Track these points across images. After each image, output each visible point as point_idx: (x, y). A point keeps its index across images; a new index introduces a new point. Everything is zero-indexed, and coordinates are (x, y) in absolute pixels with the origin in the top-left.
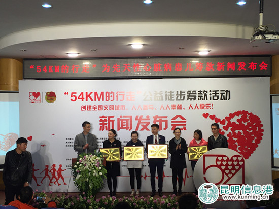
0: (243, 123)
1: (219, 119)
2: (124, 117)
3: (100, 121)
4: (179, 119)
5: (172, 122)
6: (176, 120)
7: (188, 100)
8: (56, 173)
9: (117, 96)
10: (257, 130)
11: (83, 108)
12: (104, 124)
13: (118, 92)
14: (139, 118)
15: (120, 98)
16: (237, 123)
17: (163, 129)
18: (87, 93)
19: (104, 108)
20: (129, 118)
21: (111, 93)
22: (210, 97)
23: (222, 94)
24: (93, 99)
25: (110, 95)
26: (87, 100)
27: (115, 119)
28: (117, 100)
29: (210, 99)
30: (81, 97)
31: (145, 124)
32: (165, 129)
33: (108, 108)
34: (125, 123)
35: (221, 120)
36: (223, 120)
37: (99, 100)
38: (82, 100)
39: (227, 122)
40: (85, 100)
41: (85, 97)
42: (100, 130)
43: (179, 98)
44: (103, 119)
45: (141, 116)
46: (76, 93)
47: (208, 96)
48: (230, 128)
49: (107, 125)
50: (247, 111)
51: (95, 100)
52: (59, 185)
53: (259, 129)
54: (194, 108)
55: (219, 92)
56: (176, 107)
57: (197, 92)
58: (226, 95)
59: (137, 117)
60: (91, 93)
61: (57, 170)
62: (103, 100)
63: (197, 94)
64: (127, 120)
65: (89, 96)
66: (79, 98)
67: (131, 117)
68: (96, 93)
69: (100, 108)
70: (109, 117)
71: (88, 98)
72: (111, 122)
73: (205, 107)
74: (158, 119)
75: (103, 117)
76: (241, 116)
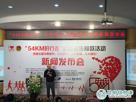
0: (112, 62)
1: (100, 60)
2: (54, 58)
3: (42, 60)
4: (80, 60)
5: (77, 61)
7: (85, 50)
8: (21, 85)
9: (50, 48)
10: (118, 66)
11: (34, 54)
12: (44, 62)
13: (51, 46)
14: (61, 59)
15: (52, 49)
16: (109, 62)
17: (72, 65)
18: (36, 47)
19: (44, 54)
20: (56, 59)
21: (48, 47)
22: (96, 50)
23: (101, 48)
24: (39, 49)
25: (47, 48)
26: (36, 50)
27: (49, 59)
28: (50, 50)
30: (33, 49)
31: (64, 62)
32: (73, 65)
33: (46, 54)
34: (54, 61)
35: (101, 61)
36: (102, 61)
37: (42, 50)
38: (34, 50)
39: (104, 62)
40: (35, 50)
41: (35, 48)
42: (42, 65)
43: (80, 50)
44: (44, 59)
45: (62, 58)
46: (31, 47)
47: (95, 49)
48: (105, 65)
49: (46, 62)
50: (114, 57)
51: (40, 50)
52: (22, 91)
53: (120, 65)
54: (88, 54)
55: (100, 47)
56: (79, 54)
57: (89, 47)
58: (104, 49)
59: (60, 58)
60: (38, 47)
61: (21, 84)
62: (44, 50)
63: (89, 48)
64: (55, 60)
65: (37, 48)
66: (32, 49)
67: (57, 59)
68: (40, 47)
69: (42, 54)
70: (47, 59)
71: (37, 49)
72: (47, 61)
73: (93, 54)
74: (70, 60)
75: (44, 58)
76: (110, 59)
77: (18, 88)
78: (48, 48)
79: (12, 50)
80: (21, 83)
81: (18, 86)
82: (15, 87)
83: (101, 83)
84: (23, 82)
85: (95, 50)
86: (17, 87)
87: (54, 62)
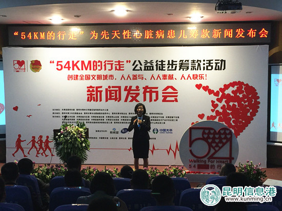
0: (238, 94)
1: (213, 91)
2: (113, 87)
3: (88, 92)
4: (170, 90)
5: (163, 93)
6: (167, 91)
7: (180, 70)
8: (43, 144)
9: (105, 65)
10: (253, 102)
11: (70, 77)
12: (91, 95)
13: (106, 61)
14: (128, 88)
15: (108, 67)
16: (232, 95)
17: (153, 100)
18: (73, 62)
19: (91, 78)
20: (117, 89)
21: (99, 61)
22: (204, 67)
23: (216, 63)
24: (80, 68)
25: (98, 64)
26: (73, 69)
27: (103, 89)
28: (105, 69)
29: (204, 69)
30: (67, 66)
31: (134, 95)
32: (155, 100)
33: (96, 78)
34: (113, 93)
35: (215, 92)
36: (217, 91)
37: (86, 69)
38: (69, 70)
39: (221, 94)
40: (71, 69)
41: (71, 65)
42: (88, 101)
43: (170, 68)
44: (91, 89)
45: (131, 87)
46: (61, 62)
47: (202, 66)
48: (224, 100)
49: (95, 96)
50: (243, 83)
51: (82, 69)
52: (46, 156)
53: (256, 101)
54: (186, 78)
55: (214, 62)
56: (168, 77)
57: (190, 62)
58: (221, 65)
59: (126, 87)
60: (78, 61)
61: (44, 141)
62: (90, 69)
63: (190, 64)
64: (116, 91)
65: (76, 65)
66: (65, 67)
67: (120, 87)
68: (83, 62)
69: (88, 77)
70: (97, 88)
71: (75, 67)
72: (99, 93)
73: (198, 78)
74: (148, 90)
75: (91, 87)
76: (236, 87)
77: (38, 149)
78: (99, 66)
79: (21, 70)
80: (44, 139)
81: (37, 145)
82: (31, 149)
83: (214, 138)
84: (48, 137)
85: (202, 68)
86: (36, 147)
87: (114, 95)
